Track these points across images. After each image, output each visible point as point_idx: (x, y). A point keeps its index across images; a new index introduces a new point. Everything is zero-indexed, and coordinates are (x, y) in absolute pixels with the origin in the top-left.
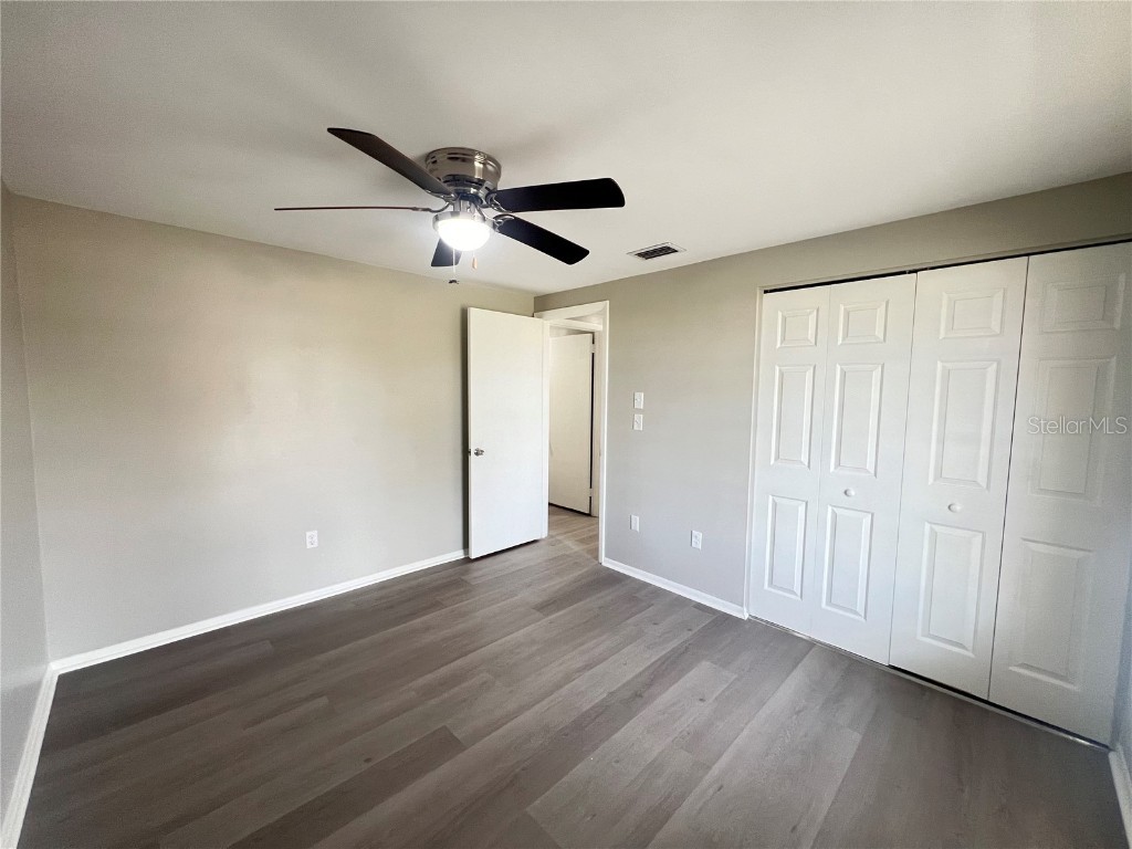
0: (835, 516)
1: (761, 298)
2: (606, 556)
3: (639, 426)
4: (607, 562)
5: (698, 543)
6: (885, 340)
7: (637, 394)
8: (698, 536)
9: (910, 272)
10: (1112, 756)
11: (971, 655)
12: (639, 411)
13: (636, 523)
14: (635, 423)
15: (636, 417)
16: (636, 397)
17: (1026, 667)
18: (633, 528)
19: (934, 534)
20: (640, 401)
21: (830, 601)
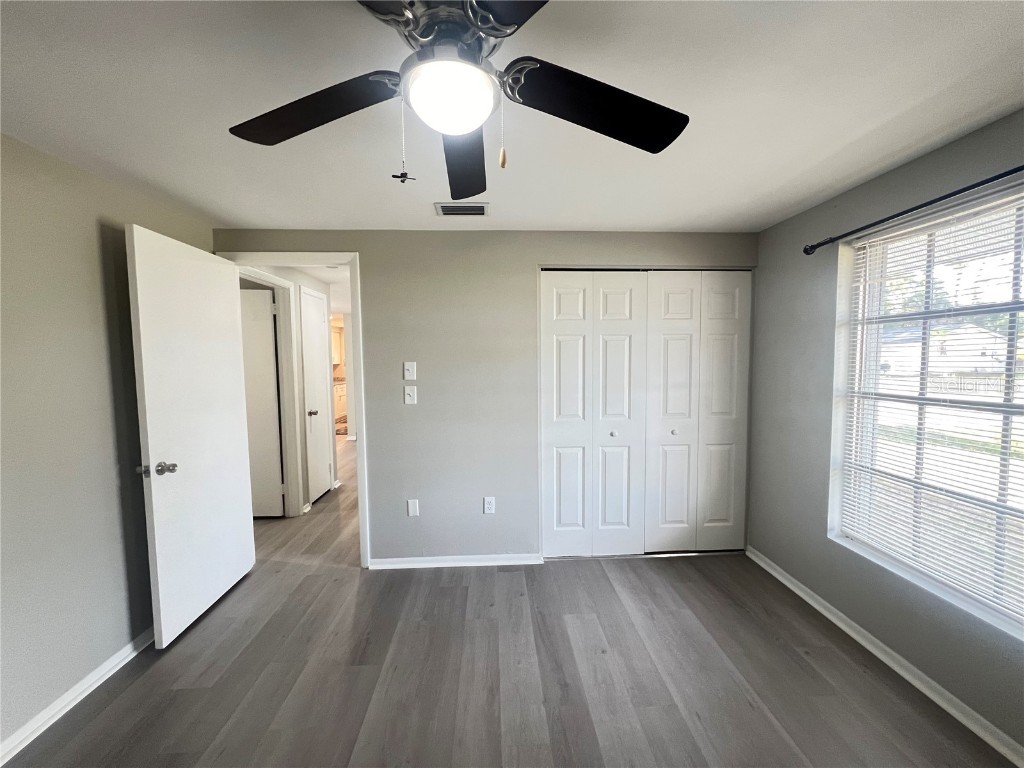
0: (605, 454)
1: (540, 274)
2: (372, 558)
3: (412, 396)
4: (374, 564)
5: (491, 509)
6: (631, 317)
7: (408, 365)
8: (491, 500)
9: (643, 270)
10: (748, 553)
11: (686, 525)
12: (412, 383)
13: (415, 507)
14: (407, 397)
15: (408, 389)
16: (406, 367)
17: (711, 521)
18: (411, 514)
19: (665, 452)
20: (412, 371)
21: (604, 521)
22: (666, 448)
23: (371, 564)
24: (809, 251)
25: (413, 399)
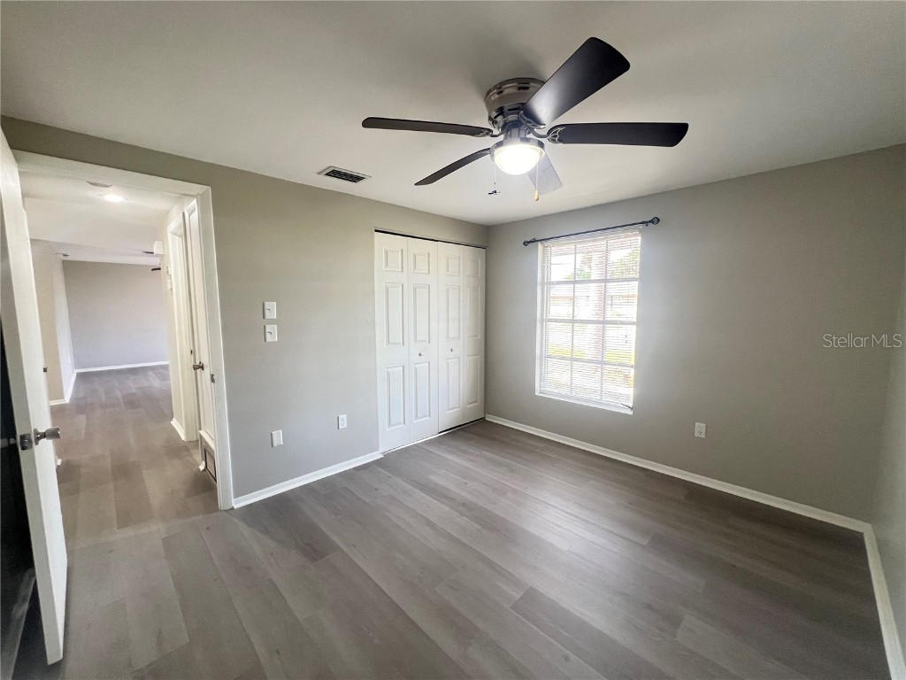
0: (416, 369)
1: (373, 236)
3: (273, 335)
4: (238, 503)
5: (344, 424)
7: (268, 305)
8: (344, 418)
9: (435, 240)
10: (487, 418)
12: (272, 322)
13: (278, 437)
14: (268, 335)
15: (268, 328)
16: (266, 307)
17: (470, 403)
18: (275, 444)
19: (448, 363)
20: (272, 309)
21: (417, 417)
22: (449, 361)
23: (236, 503)
24: (526, 243)
25: (274, 338)
